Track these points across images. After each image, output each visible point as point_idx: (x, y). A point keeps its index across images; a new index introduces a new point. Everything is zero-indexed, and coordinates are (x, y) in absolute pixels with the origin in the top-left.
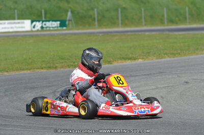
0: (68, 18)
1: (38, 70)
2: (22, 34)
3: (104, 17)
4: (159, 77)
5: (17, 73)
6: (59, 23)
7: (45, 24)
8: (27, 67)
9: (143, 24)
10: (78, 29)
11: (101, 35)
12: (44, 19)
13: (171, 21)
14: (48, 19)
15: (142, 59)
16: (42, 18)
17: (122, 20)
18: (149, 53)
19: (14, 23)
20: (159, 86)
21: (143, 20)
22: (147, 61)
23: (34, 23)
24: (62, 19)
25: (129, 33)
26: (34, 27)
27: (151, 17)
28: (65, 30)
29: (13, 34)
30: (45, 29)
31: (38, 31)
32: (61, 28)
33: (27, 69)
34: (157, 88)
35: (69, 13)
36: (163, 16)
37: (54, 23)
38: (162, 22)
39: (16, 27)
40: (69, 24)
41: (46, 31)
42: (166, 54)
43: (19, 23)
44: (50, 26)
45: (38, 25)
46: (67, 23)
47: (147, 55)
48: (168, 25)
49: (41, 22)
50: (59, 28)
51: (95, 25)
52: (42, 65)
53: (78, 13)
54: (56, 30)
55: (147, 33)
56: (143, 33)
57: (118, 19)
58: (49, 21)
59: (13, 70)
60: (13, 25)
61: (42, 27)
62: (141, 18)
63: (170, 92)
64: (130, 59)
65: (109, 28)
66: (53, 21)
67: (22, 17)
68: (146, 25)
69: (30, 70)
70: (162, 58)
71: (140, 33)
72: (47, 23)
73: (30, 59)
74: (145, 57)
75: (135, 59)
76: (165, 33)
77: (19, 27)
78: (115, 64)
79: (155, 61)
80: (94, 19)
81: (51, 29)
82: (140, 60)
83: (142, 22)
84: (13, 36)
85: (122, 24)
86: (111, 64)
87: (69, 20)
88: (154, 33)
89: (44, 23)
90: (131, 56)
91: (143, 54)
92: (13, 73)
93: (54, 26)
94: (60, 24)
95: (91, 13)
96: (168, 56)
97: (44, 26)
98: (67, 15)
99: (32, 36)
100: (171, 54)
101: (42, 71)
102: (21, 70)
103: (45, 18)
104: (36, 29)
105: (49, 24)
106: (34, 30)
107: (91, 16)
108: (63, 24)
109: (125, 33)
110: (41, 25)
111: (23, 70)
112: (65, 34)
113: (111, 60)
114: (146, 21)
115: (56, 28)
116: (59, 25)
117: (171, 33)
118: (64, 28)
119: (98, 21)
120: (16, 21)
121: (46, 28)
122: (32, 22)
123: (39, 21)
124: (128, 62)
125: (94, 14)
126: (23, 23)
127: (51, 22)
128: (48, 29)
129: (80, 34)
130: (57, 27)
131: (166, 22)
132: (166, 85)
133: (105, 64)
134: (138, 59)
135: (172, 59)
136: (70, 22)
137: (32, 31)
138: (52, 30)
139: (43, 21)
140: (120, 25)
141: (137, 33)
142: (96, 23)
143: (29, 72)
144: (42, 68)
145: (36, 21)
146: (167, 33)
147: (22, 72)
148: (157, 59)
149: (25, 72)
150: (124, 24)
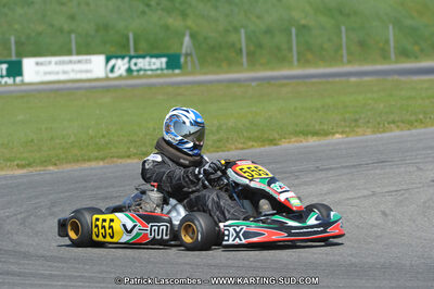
0: (184, 51)
1: (120, 161)
2: (87, 84)
3: (260, 46)
4: (378, 171)
5: (76, 167)
6: (164, 60)
7: (136, 64)
8: (96, 154)
9: (345, 59)
10: (205, 74)
11: (254, 84)
12: (132, 53)
13: (404, 54)
14: (141, 53)
15: (342, 133)
16: (129, 50)
17: (298, 53)
18: (356, 121)
19: (71, 62)
20: (378, 190)
21: (344, 52)
22: (352, 138)
23: (113, 62)
24: (171, 52)
25: (314, 80)
26: (112, 70)
27: (362, 44)
28: (177, 77)
29: (69, 85)
30: (135, 73)
31: (120, 77)
32: (170, 71)
33: (96, 159)
34: (374, 194)
35: (187, 40)
36: (387, 42)
37: (154, 60)
38: (385, 56)
39: (73, 71)
40: (186, 62)
41: (139, 77)
42: (394, 122)
43: (79, 62)
44: (147, 67)
45: (121, 66)
46: (182, 60)
47: (353, 125)
48: (396, 62)
49: (126, 60)
50: (165, 72)
51: (242, 64)
52: (129, 148)
53: (205, 38)
54: (158, 76)
55: (353, 79)
56: (344, 79)
57: (290, 49)
58: (144, 57)
59: (68, 162)
60: (68, 67)
61: (129, 70)
62: (339, 47)
63: (401, 201)
64: (316, 134)
65: (273, 69)
66: (152, 57)
67: (86, 49)
68: (349, 62)
69: (103, 159)
70: (384, 131)
71: (337, 79)
72: (140, 60)
73: (103, 136)
74: (348, 129)
75: (326, 134)
76: (390, 78)
77: (81, 71)
78: (285, 145)
79: (370, 136)
80: (241, 50)
81: (149, 73)
82: (337, 136)
83: (342, 56)
84: (69, 89)
85: (299, 60)
86: (275, 145)
87: (187, 55)
88: (366, 79)
89: (134, 61)
90: (317, 127)
91: (343, 123)
92: (68, 167)
93: (154, 67)
94: (167, 63)
95: (233, 38)
96: (398, 127)
97: (134, 68)
98: (182, 44)
99: (107, 89)
100: (403, 122)
101: (129, 161)
102: (84, 160)
103: (136, 50)
104: (117, 73)
105: (143, 63)
106: (111, 75)
107: (233, 45)
108: (173, 63)
109: (307, 80)
110: (126, 66)
111: (89, 160)
112: (178, 84)
113: (277, 136)
114: (350, 53)
115: (159, 72)
116: (164, 66)
117: (403, 78)
118: (177, 71)
119: (248, 54)
120: (75, 58)
121: (138, 71)
122: (108, 60)
123: (123, 58)
124: (312, 141)
125: (240, 41)
126: (89, 62)
127: (148, 59)
128: (142, 73)
129: (211, 82)
130: (162, 69)
131: (393, 56)
132: (394, 188)
133: (264, 146)
134: (333, 134)
135: (406, 132)
136: (189, 58)
137: (107, 78)
138: (150, 76)
139: (131, 58)
140: (296, 63)
141: (330, 80)
142: (244, 60)
143: (101, 164)
144: (129, 157)
145: (117, 57)
146: (396, 77)
147: (87, 165)
148: (374, 132)
149: (93, 164)
150: (303, 60)
